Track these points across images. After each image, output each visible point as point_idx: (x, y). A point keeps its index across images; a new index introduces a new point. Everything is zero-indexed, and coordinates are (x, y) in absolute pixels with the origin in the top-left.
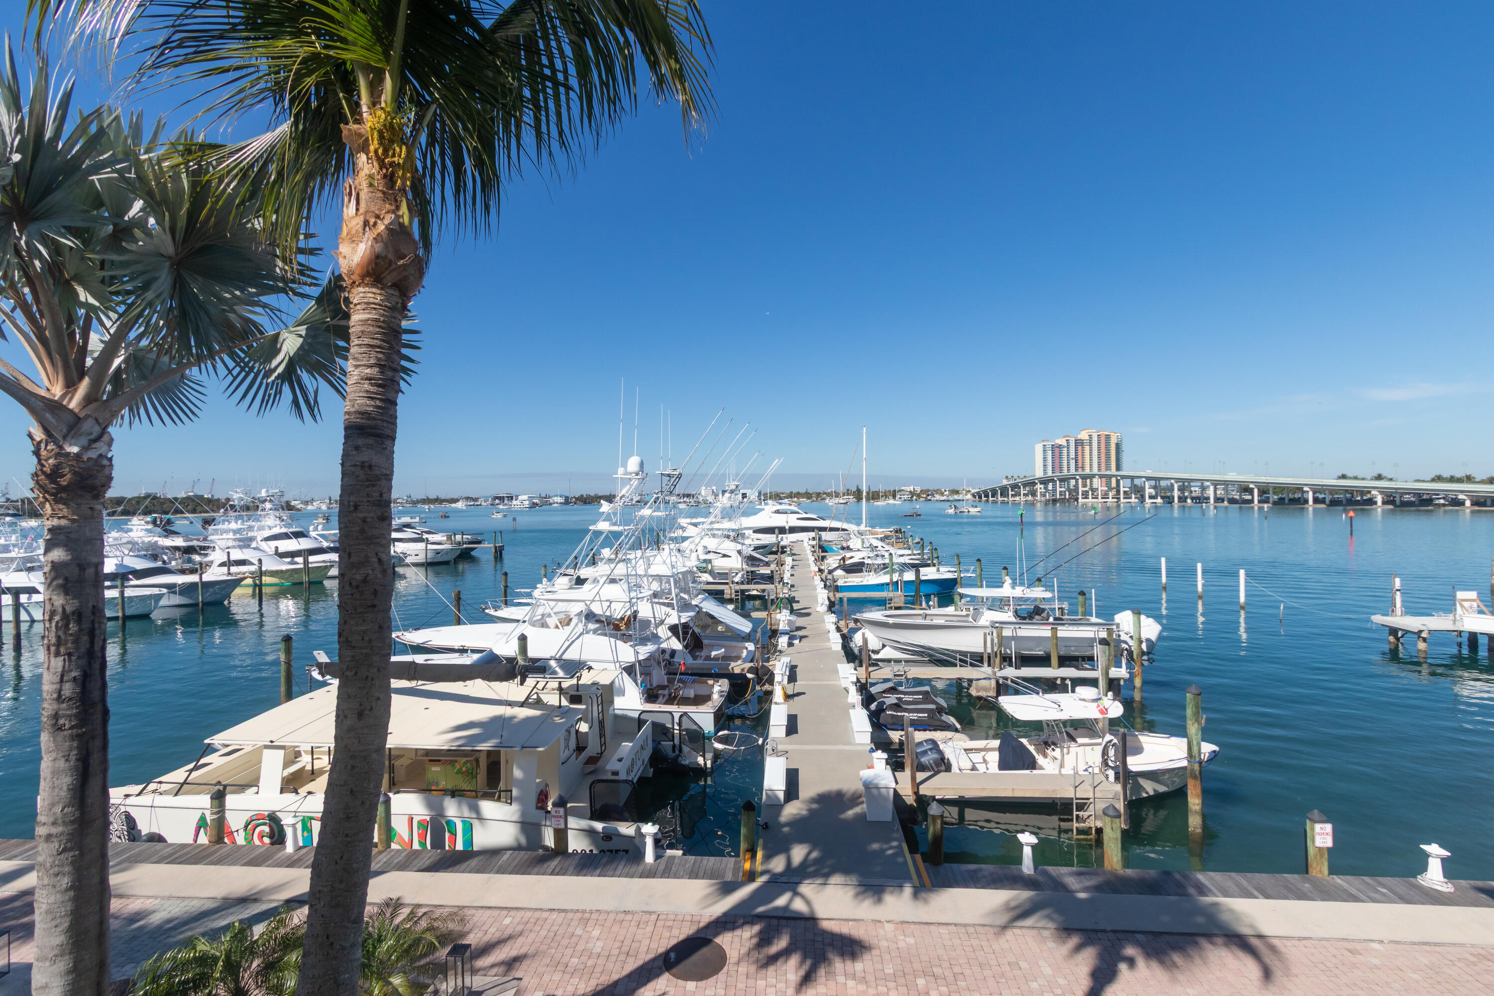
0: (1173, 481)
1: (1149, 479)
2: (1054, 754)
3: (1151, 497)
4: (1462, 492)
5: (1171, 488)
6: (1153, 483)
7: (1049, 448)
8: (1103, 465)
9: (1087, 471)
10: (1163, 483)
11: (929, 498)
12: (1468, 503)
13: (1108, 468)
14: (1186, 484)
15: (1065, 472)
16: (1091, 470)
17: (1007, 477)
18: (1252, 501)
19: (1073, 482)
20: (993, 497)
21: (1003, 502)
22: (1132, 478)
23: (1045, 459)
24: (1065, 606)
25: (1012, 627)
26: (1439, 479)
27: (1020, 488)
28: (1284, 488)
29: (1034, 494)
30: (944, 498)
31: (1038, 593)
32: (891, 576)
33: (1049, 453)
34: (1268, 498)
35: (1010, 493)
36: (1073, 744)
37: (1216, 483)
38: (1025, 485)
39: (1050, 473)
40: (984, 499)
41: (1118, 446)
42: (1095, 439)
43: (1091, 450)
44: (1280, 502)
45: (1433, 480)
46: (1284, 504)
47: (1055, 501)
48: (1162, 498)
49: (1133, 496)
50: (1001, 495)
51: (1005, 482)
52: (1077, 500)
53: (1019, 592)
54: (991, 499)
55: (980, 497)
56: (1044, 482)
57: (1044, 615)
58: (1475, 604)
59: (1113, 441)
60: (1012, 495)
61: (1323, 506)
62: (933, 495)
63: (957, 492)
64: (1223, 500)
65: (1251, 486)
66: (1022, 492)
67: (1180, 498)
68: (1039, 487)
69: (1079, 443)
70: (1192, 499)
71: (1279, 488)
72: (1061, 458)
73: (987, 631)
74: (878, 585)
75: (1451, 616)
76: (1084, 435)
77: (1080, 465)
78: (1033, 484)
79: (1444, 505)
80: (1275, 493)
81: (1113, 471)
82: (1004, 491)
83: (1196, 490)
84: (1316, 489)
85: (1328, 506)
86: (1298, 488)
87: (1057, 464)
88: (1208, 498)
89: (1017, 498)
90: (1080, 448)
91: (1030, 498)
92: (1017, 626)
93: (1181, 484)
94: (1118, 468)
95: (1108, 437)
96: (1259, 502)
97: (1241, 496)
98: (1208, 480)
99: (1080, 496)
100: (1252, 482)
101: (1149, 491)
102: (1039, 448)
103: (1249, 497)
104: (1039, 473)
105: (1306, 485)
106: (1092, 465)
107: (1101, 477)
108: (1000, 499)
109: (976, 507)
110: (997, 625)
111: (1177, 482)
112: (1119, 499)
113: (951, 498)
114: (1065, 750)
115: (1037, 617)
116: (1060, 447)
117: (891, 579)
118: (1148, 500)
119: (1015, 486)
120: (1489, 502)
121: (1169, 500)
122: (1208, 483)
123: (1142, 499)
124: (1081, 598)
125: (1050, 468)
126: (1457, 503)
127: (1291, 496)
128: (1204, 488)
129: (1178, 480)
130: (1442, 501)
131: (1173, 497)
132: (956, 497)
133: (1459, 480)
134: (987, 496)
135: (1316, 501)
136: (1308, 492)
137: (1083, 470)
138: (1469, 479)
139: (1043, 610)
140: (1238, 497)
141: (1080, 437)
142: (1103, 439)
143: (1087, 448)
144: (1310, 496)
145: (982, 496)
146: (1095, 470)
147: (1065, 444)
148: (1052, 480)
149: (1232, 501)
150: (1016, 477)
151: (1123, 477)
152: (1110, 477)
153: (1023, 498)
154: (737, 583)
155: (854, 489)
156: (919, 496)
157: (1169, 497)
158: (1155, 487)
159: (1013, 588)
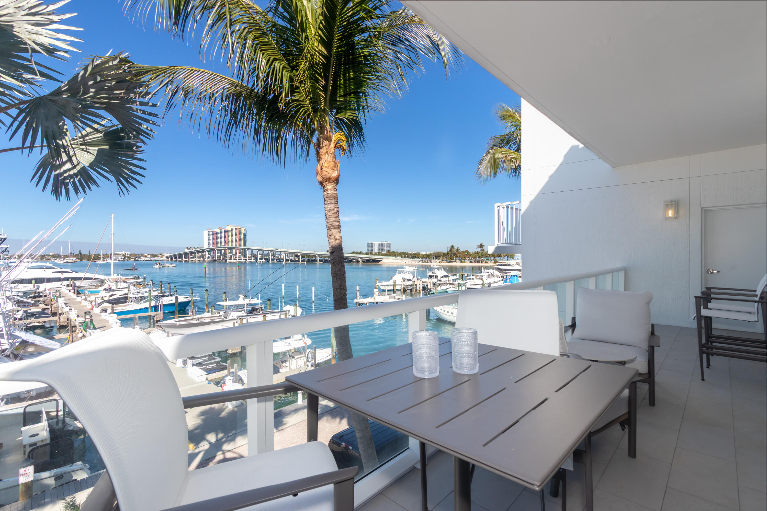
0: (269, 252)
1: (259, 250)
2: (286, 365)
3: (260, 259)
4: (360, 257)
5: (268, 255)
6: (261, 252)
7: (211, 233)
8: (238, 243)
9: (230, 246)
10: (266, 252)
11: (137, 259)
12: (361, 261)
13: (240, 245)
14: (275, 253)
15: (219, 246)
16: (232, 245)
17: (187, 248)
18: (298, 261)
19: (223, 251)
20: (179, 258)
21: (185, 261)
22: (252, 250)
23: (209, 239)
24: (263, 306)
25: (246, 317)
26: (354, 253)
27: (196, 254)
28: (310, 255)
29: (203, 257)
30: (148, 259)
31: (255, 301)
32: (150, 303)
33: (211, 236)
34: (304, 259)
35: (190, 256)
36: (293, 359)
37: (286, 253)
38: (199, 252)
39: (211, 246)
40: (174, 259)
41: (245, 235)
42: (234, 230)
43: (232, 235)
44: (308, 261)
45: (352, 253)
46: (309, 262)
47: (215, 261)
48: (265, 259)
49: (253, 258)
50: (185, 257)
51: (186, 251)
52: (226, 260)
53: (247, 301)
54: (178, 259)
55: (172, 259)
56: (209, 251)
57: (258, 311)
58: (377, 293)
59: (243, 232)
60: (191, 258)
61: (322, 262)
62: (139, 257)
63: (156, 256)
64: (288, 260)
65: (299, 254)
66: (197, 256)
67: (272, 259)
68: (207, 254)
69: (226, 232)
70: (277, 260)
71: (308, 255)
72: (217, 238)
73: (235, 321)
74: (143, 309)
75: (373, 297)
76: (228, 228)
77: (227, 242)
78: (203, 251)
79: (355, 262)
80: (307, 258)
81: (242, 246)
82: (186, 255)
83: (278, 257)
84: (320, 256)
85: (323, 262)
86: (314, 256)
87: (215, 242)
88: (283, 260)
89: (194, 259)
90: (227, 234)
91: (201, 259)
92: (249, 317)
93: (272, 253)
94: (245, 245)
95: (240, 230)
96: (302, 261)
97: (295, 258)
98: (283, 252)
99: (228, 258)
100: (299, 253)
101: (259, 256)
102: (206, 233)
103: (297, 259)
104: (206, 246)
105: (317, 254)
106: (233, 243)
107: (238, 249)
108: (184, 260)
109: (173, 264)
110: (240, 317)
111: (271, 252)
112: (246, 260)
113: (153, 259)
114: (291, 362)
115: (255, 312)
116: (217, 233)
117: (150, 305)
118: (259, 260)
119: (193, 253)
120: (366, 261)
121: (268, 260)
122: (283, 253)
123: (256, 259)
124: (268, 302)
125: (211, 244)
126: (358, 261)
127: (312, 259)
128: (281, 255)
129: (271, 251)
130: (355, 261)
131: (269, 259)
132: (156, 258)
133: (358, 253)
134: (176, 258)
135: (320, 261)
136: (317, 257)
137: (228, 245)
138: (361, 253)
139: (257, 309)
140: (294, 259)
141: (226, 229)
142: (238, 230)
143: (230, 235)
144: (318, 258)
145: (174, 258)
146: (234, 246)
147: (219, 231)
148: (213, 250)
149: (292, 261)
150: (192, 248)
151: (248, 249)
152: (242, 249)
153: (197, 259)
154: (21, 319)
155: (78, 253)
156: (129, 258)
157: (267, 259)
158: (262, 254)
159: (244, 300)
